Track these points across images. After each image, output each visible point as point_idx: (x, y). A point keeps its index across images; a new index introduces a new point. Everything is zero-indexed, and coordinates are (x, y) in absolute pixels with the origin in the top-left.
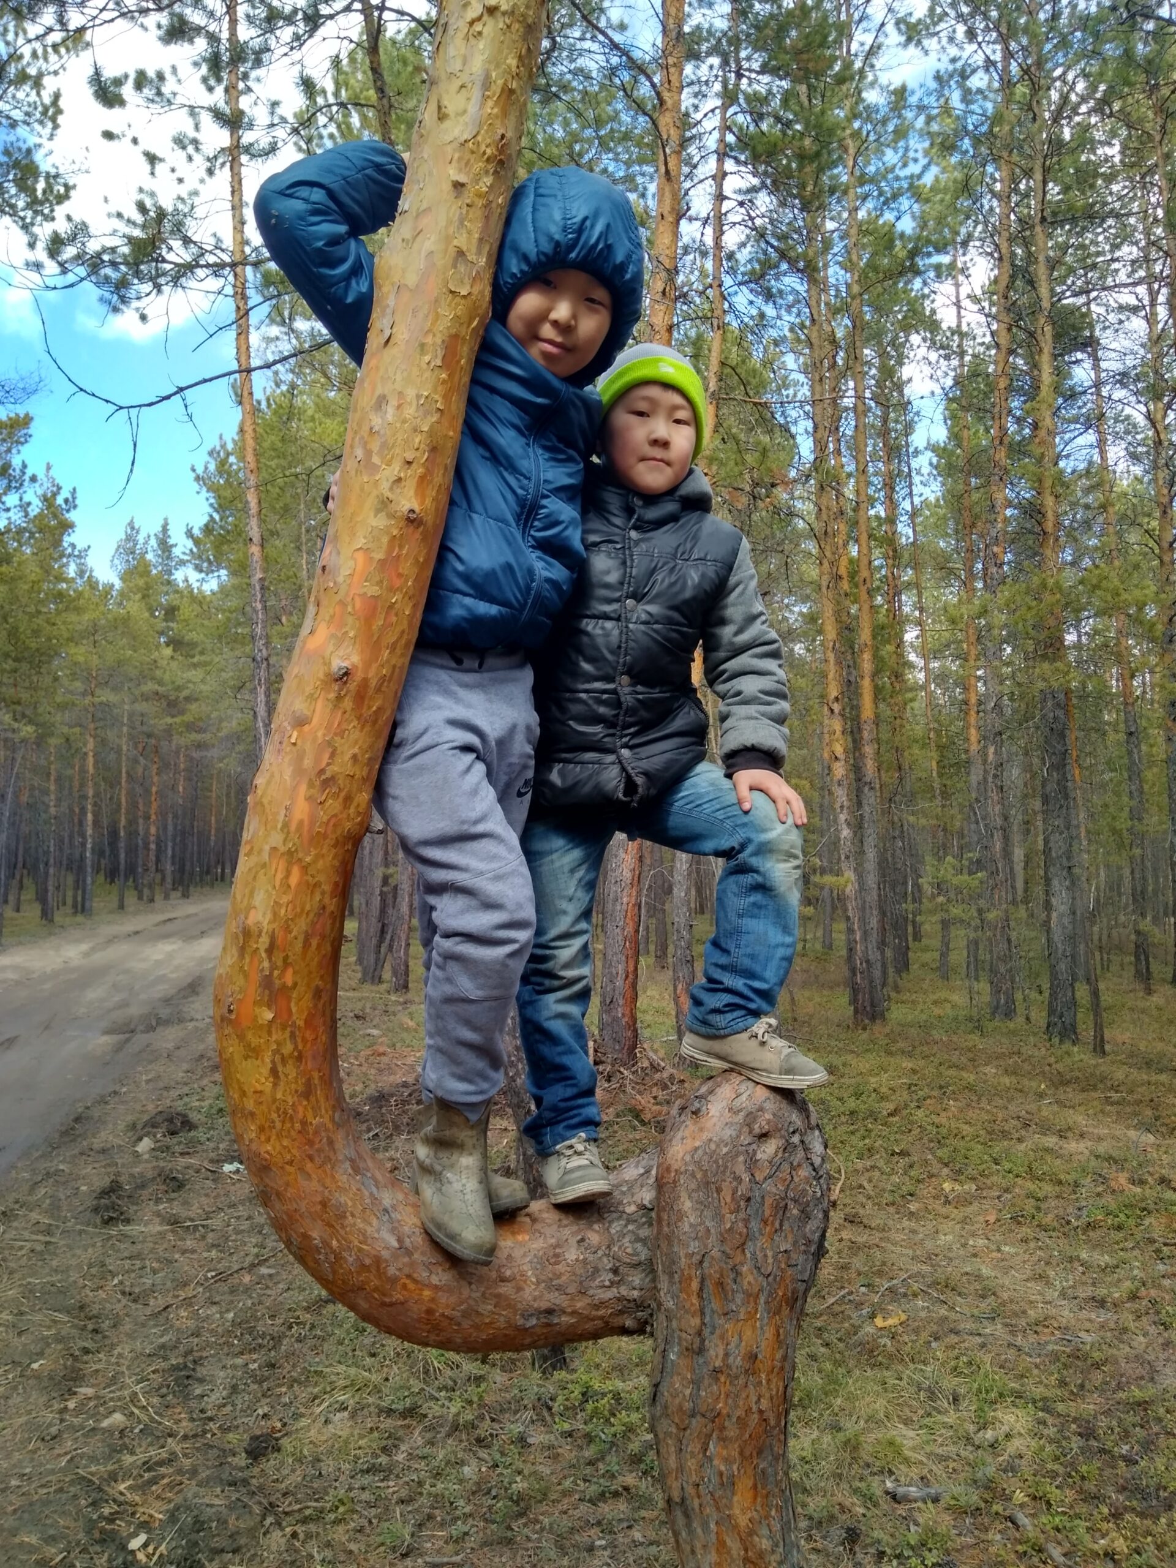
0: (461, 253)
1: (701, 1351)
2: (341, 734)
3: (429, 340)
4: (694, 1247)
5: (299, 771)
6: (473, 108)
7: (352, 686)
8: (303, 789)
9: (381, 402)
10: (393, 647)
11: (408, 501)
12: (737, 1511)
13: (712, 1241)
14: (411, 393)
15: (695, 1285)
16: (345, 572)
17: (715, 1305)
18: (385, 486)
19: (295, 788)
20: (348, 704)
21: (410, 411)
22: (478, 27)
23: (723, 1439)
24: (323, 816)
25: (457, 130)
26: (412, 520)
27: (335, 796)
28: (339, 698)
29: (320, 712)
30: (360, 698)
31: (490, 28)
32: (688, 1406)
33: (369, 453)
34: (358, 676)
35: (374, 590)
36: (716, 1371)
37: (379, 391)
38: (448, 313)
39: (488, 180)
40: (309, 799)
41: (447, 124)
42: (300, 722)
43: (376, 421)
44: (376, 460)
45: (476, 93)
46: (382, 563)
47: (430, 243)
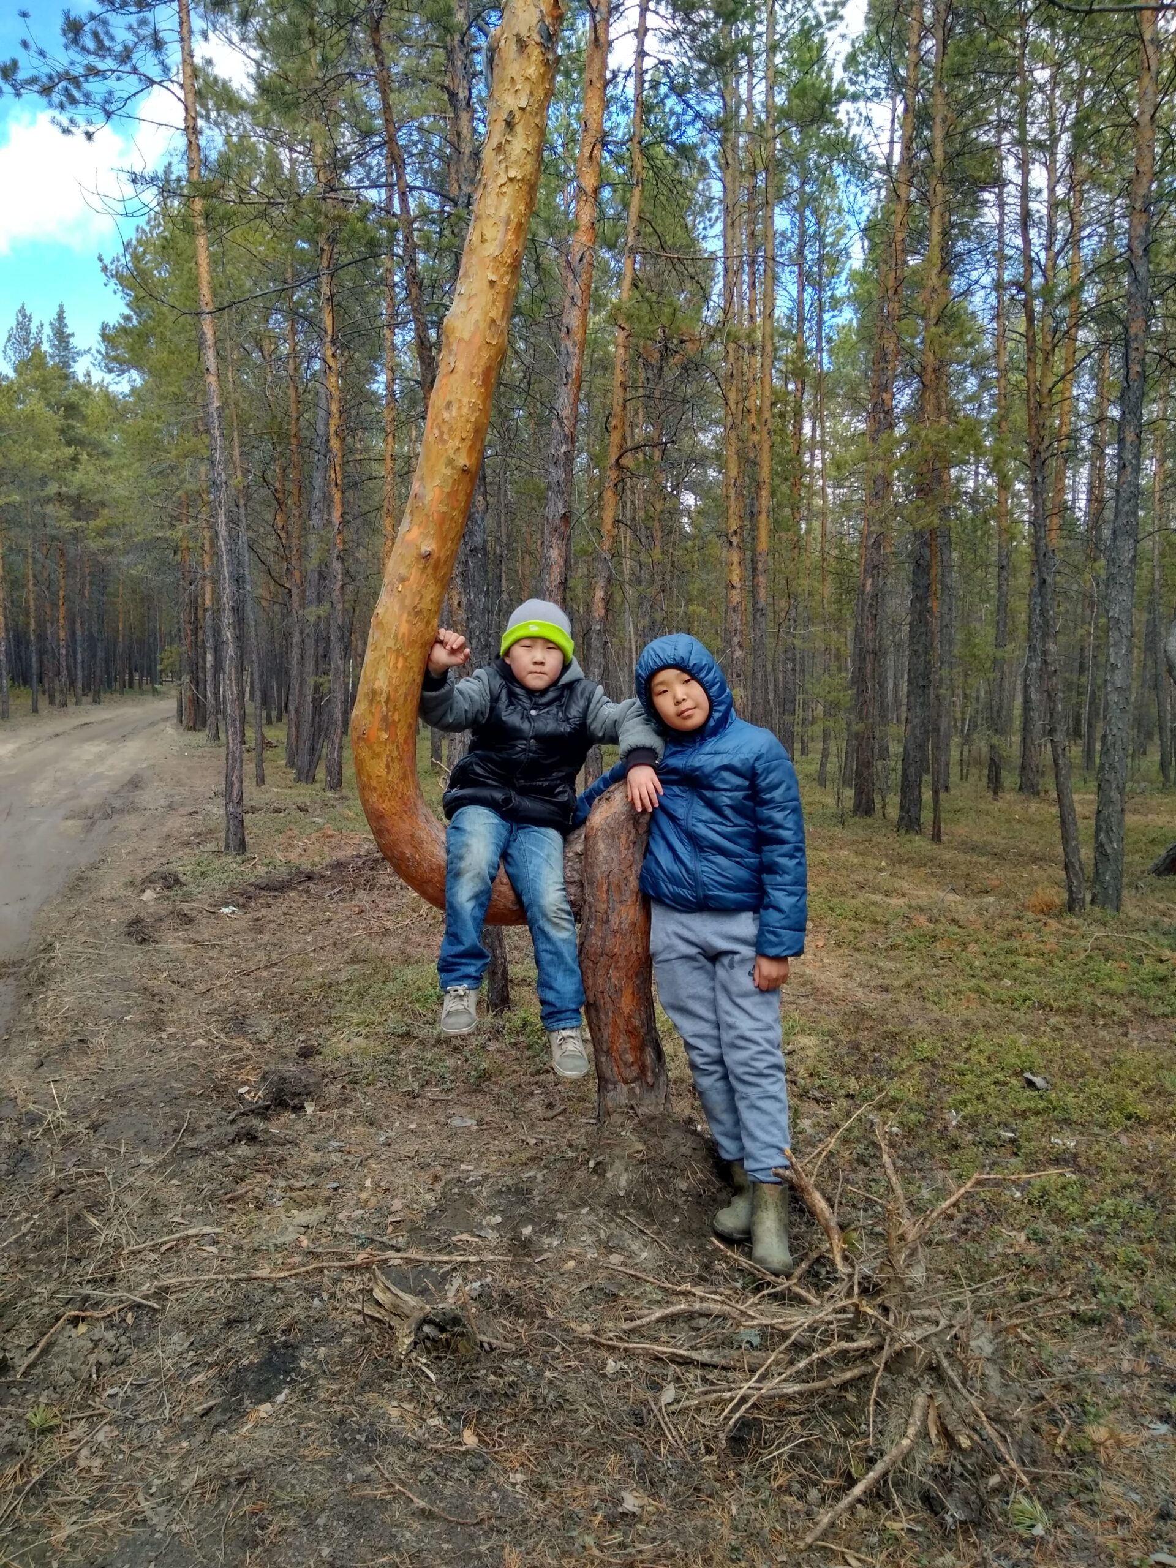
0: (493, 321)
1: (607, 921)
2: (425, 586)
3: (475, 370)
4: (605, 868)
5: (403, 606)
6: (500, 236)
7: (432, 561)
8: (405, 616)
9: (449, 405)
10: (453, 540)
11: (463, 460)
12: (623, 1005)
13: (615, 864)
14: (465, 400)
15: (605, 888)
16: (428, 498)
17: (616, 897)
18: (451, 452)
19: (401, 616)
20: (429, 570)
21: (465, 411)
22: (504, 189)
23: (617, 968)
24: (415, 631)
25: (492, 249)
26: (465, 471)
27: (421, 620)
28: (425, 568)
29: (414, 574)
30: (436, 567)
31: (509, 190)
32: (599, 951)
33: (442, 433)
34: (435, 556)
35: (444, 509)
36: (615, 932)
37: (448, 398)
38: (485, 355)
39: (508, 278)
40: (408, 621)
41: (486, 245)
42: (403, 580)
43: (446, 416)
44: (446, 437)
45: (501, 227)
46: (449, 494)
47: (476, 315)
